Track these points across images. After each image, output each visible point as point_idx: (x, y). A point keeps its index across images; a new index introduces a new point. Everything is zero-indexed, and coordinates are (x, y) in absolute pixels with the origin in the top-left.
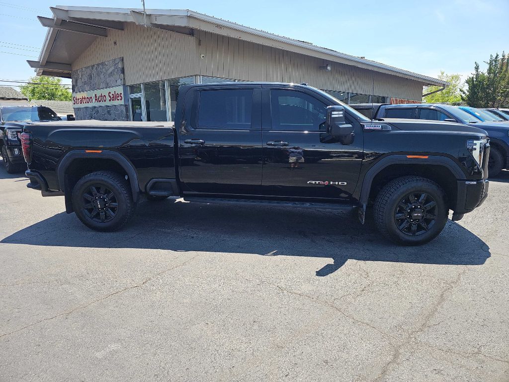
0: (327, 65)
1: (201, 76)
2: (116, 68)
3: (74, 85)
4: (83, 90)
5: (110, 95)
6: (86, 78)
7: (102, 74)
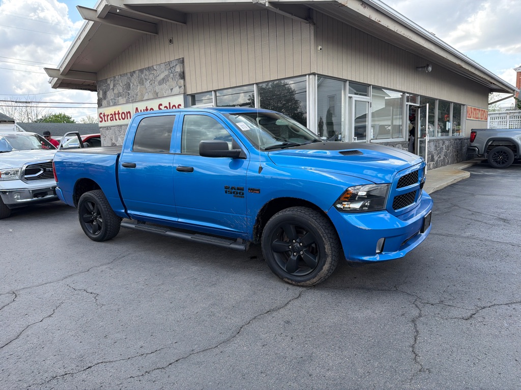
0: (428, 66)
1: (316, 76)
2: (172, 73)
3: (101, 98)
4: (115, 104)
5: (161, 107)
6: (121, 88)
7: (148, 82)
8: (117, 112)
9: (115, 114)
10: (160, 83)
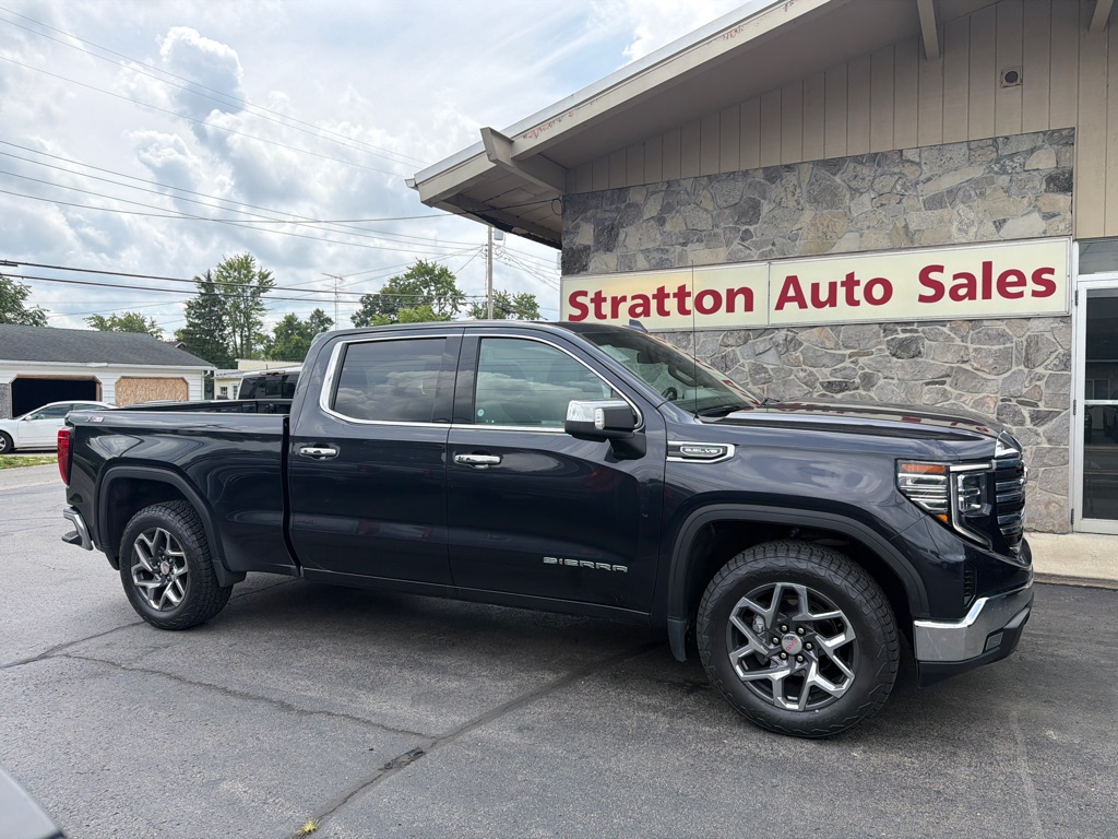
2: (1005, 172)
3: (587, 248)
4: (662, 265)
5: (933, 276)
6: (704, 215)
7: (866, 198)
8: (671, 289)
9: (661, 295)
10: (935, 202)
